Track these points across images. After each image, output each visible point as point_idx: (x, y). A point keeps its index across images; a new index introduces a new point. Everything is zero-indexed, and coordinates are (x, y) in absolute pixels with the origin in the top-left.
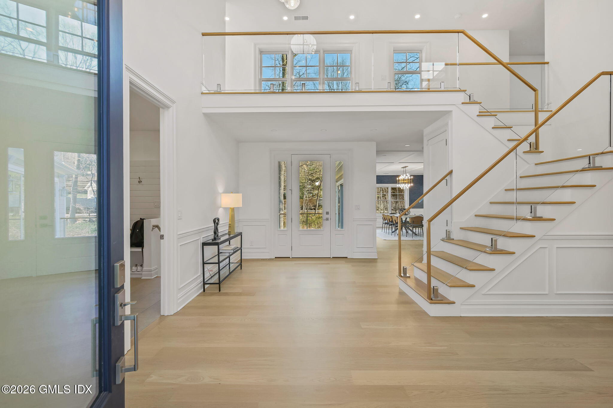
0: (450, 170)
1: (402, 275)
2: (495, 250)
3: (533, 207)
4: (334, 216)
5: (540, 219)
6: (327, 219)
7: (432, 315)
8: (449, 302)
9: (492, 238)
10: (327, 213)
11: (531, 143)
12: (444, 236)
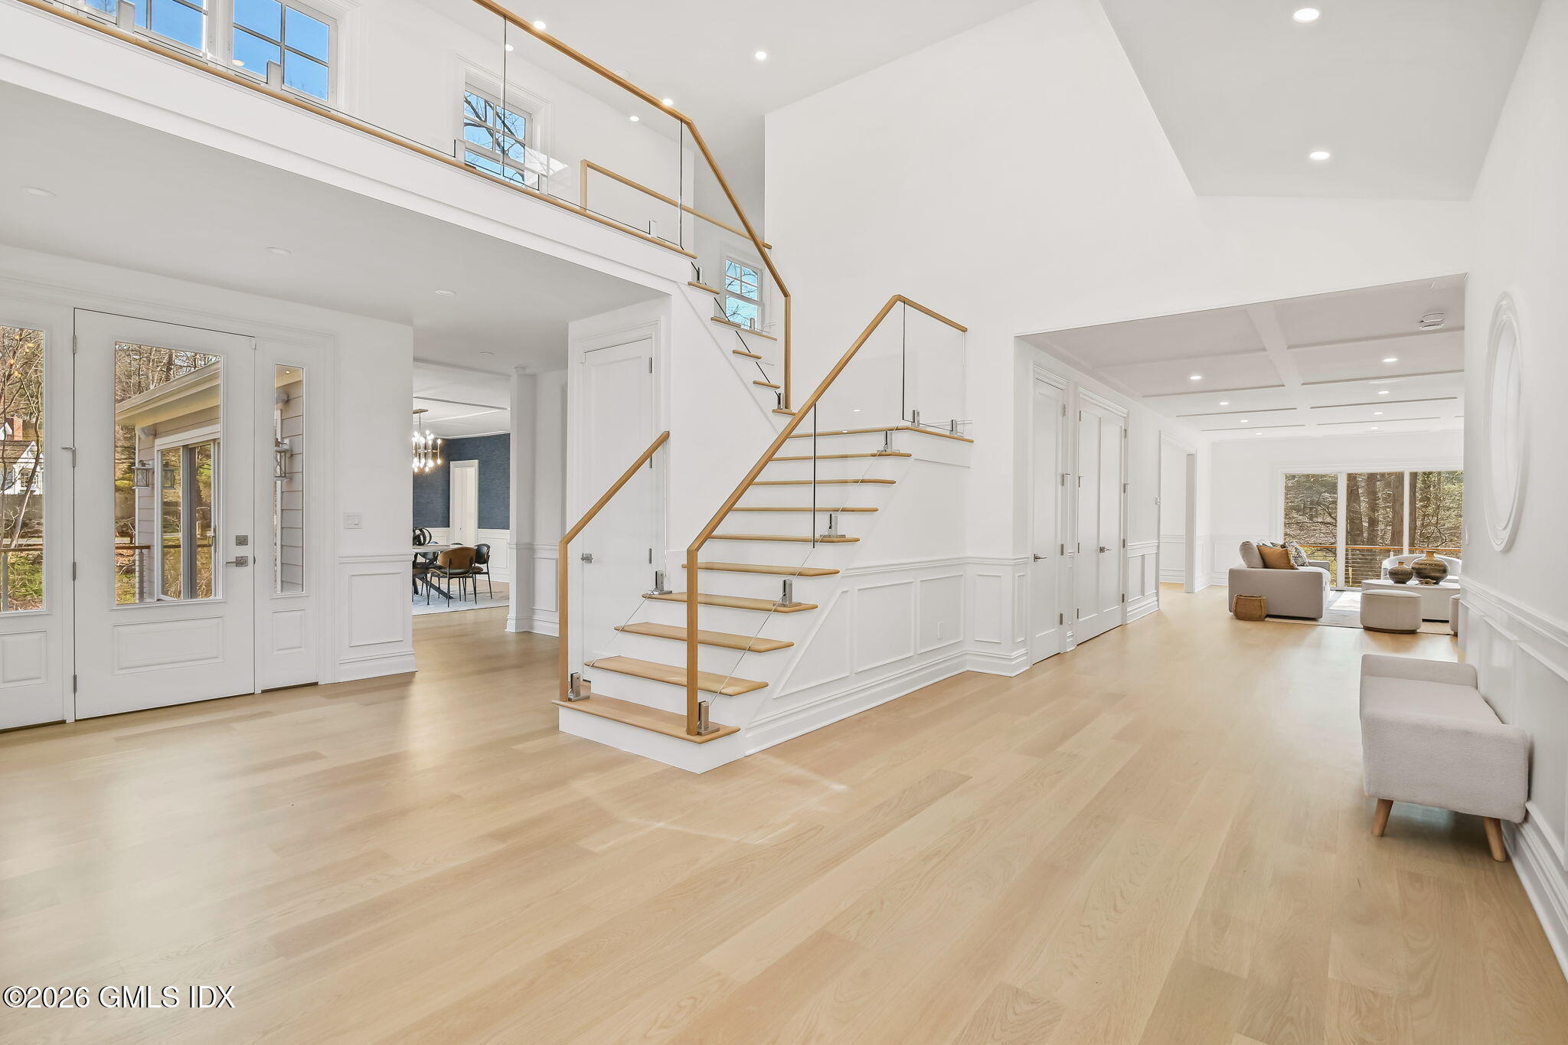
0: (663, 429)
1: (571, 696)
2: (787, 604)
3: (833, 516)
4: (264, 550)
5: (842, 540)
6: (241, 562)
7: (698, 771)
8: (726, 731)
9: (785, 581)
10: (242, 541)
11: (780, 394)
12: (650, 586)
